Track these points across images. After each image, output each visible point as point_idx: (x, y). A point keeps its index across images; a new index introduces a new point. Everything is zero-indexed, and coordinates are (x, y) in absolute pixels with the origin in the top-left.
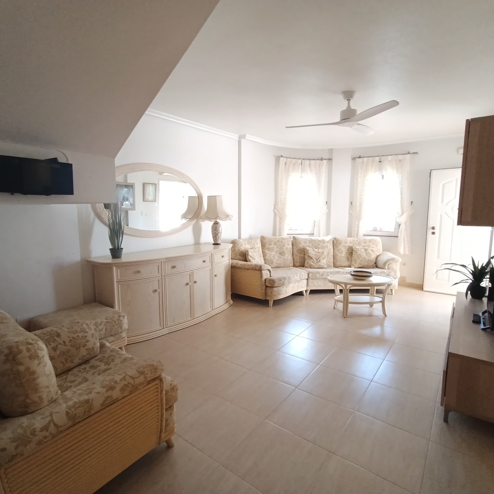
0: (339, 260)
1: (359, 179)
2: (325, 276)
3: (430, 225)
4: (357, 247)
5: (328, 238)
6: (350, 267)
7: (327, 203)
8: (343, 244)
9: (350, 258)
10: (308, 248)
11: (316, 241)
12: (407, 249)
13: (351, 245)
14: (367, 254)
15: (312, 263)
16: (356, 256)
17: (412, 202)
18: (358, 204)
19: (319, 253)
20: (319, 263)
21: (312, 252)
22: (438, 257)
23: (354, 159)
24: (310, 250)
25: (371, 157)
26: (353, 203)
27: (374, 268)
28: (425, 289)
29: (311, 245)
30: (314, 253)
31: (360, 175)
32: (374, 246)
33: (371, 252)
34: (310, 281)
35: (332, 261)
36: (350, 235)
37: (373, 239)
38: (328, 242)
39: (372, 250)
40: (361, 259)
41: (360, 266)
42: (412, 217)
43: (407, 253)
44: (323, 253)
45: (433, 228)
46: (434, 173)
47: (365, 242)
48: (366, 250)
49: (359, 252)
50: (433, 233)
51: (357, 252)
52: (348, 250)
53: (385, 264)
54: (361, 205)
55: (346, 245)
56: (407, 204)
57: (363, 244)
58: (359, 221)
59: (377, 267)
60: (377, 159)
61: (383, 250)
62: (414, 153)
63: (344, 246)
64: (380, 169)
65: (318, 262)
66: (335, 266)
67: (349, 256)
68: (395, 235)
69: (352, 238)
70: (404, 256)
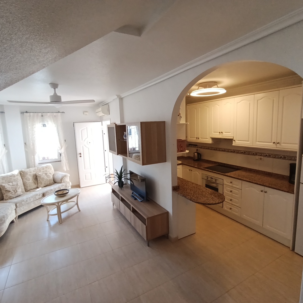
0: (28, 185)
1: (29, 128)
2: (28, 201)
3: (78, 152)
4: (40, 173)
5: (16, 172)
6: (38, 188)
7: (4, 145)
8: (29, 174)
9: (36, 182)
10: (3, 185)
11: (7, 177)
12: (68, 167)
13: (35, 173)
14: (48, 176)
15: (11, 195)
16: (41, 180)
17: (65, 140)
18: (32, 144)
19: (14, 185)
20: (17, 193)
21: (8, 186)
22: (85, 169)
23: (22, 113)
24: (6, 186)
25: (36, 113)
26: (27, 144)
27: (54, 184)
29: (4, 181)
30: (10, 187)
31: (29, 124)
32: (49, 170)
33: (49, 174)
34: (18, 209)
35: (23, 188)
36: (29, 167)
37: (47, 166)
38: (17, 175)
39: (50, 173)
40: (45, 180)
41: (45, 185)
42: (67, 149)
43: (68, 170)
44: (17, 185)
45: (80, 154)
46: (76, 125)
47: (43, 169)
48: (46, 174)
49: (42, 177)
50: (81, 156)
51: (40, 177)
52: (33, 177)
53: (61, 180)
54: (33, 145)
55: (31, 174)
56: (63, 141)
57: (42, 171)
58: (34, 156)
59: (56, 183)
60: (40, 114)
61: (55, 170)
62: (63, 112)
63: (30, 175)
64: (43, 121)
65: (15, 193)
66: (26, 190)
67: (35, 181)
68: (59, 160)
69: (34, 168)
70: (67, 172)
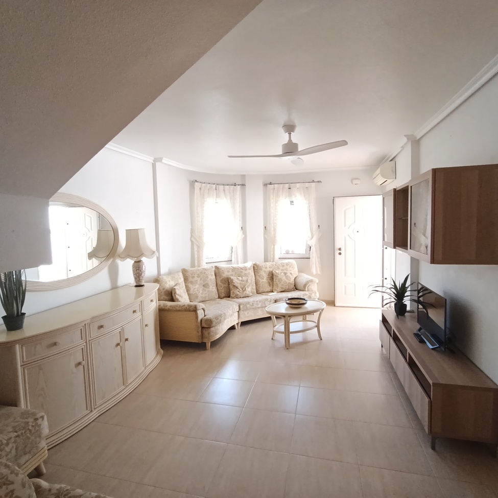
0: (261, 285)
1: (272, 205)
2: (255, 305)
3: (337, 246)
4: (277, 271)
5: (249, 265)
6: (273, 292)
7: (242, 228)
8: (264, 269)
9: (271, 283)
10: (232, 277)
11: (238, 269)
12: (318, 269)
13: (271, 270)
14: (287, 277)
15: (238, 293)
16: (277, 280)
17: (319, 226)
18: (272, 229)
19: (243, 281)
20: (245, 292)
21: (236, 281)
22: (345, 275)
23: (265, 185)
24: (234, 280)
25: (281, 184)
26: (267, 228)
27: (294, 290)
28: (337, 305)
29: (234, 273)
30: (239, 282)
31: (272, 201)
32: (291, 269)
33: (290, 275)
34: (241, 312)
35: (255, 287)
36: (266, 260)
37: (289, 262)
38: (249, 269)
39: (291, 273)
40: (282, 283)
41: (282, 290)
42: (320, 240)
43: (319, 273)
44: (247, 281)
45: (340, 249)
46: (337, 200)
47: (283, 266)
48: (285, 274)
49: (280, 277)
50: (340, 254)
51: (278, 277)
52: (269, 275)
53: (305, 286)
54: (275, 229)
55: (266, 270)
56: (315, 227)
57: (281, 268)
58: (274, 246)
59: (297, 289)
60: (287, 186)
61: (299, 271)
62: (318, 182)
63: (264, 271)
64: (290, 196)
65: (243, 291)
66: (258, 292)
67: (270, 281)
68: (307, 256)
69: (271, 263)
70: (317, 276)
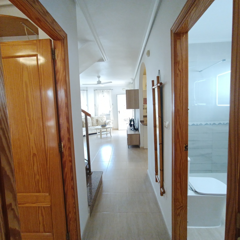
0: (94, 124)
1: (97, 97)
2: (92, 129)
7: (87, 105)
8: (94, 118)
12: (113, 118)
13: (97, 118)
14: (102, 121)
17: (113, 104)
23: (94, 90)
25: (100, 90)
26: (96, 105)
28: (119, 129)
31: (97, 94)
32: (104, 118)
33: (103, 120)
35: (92, 124)
36: (95, 116)
37: (103, 116)
38: (90, 118)
40: (101, 123)
42: (113, 108)
45: (119, 111)
46: (118, 95)
48: (102, 120)
49: (100, 121)
50: (119, 113)
53: (108, 123)
55: (95, 119)
56: (111, 104)
57: (100, 118)
58: (98, 111)
60: (102, 91)
61: (106, 119)
62: (112, 89)
64: (103, 94)
66: (93, 126)
67: (97, 122)
68: (109, 114)
69: (97, 116)
70: (112, 120)
